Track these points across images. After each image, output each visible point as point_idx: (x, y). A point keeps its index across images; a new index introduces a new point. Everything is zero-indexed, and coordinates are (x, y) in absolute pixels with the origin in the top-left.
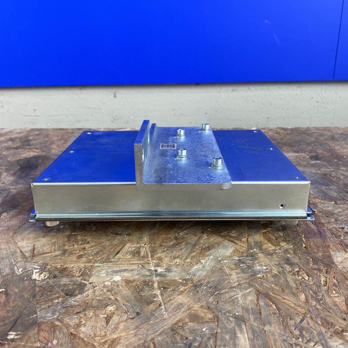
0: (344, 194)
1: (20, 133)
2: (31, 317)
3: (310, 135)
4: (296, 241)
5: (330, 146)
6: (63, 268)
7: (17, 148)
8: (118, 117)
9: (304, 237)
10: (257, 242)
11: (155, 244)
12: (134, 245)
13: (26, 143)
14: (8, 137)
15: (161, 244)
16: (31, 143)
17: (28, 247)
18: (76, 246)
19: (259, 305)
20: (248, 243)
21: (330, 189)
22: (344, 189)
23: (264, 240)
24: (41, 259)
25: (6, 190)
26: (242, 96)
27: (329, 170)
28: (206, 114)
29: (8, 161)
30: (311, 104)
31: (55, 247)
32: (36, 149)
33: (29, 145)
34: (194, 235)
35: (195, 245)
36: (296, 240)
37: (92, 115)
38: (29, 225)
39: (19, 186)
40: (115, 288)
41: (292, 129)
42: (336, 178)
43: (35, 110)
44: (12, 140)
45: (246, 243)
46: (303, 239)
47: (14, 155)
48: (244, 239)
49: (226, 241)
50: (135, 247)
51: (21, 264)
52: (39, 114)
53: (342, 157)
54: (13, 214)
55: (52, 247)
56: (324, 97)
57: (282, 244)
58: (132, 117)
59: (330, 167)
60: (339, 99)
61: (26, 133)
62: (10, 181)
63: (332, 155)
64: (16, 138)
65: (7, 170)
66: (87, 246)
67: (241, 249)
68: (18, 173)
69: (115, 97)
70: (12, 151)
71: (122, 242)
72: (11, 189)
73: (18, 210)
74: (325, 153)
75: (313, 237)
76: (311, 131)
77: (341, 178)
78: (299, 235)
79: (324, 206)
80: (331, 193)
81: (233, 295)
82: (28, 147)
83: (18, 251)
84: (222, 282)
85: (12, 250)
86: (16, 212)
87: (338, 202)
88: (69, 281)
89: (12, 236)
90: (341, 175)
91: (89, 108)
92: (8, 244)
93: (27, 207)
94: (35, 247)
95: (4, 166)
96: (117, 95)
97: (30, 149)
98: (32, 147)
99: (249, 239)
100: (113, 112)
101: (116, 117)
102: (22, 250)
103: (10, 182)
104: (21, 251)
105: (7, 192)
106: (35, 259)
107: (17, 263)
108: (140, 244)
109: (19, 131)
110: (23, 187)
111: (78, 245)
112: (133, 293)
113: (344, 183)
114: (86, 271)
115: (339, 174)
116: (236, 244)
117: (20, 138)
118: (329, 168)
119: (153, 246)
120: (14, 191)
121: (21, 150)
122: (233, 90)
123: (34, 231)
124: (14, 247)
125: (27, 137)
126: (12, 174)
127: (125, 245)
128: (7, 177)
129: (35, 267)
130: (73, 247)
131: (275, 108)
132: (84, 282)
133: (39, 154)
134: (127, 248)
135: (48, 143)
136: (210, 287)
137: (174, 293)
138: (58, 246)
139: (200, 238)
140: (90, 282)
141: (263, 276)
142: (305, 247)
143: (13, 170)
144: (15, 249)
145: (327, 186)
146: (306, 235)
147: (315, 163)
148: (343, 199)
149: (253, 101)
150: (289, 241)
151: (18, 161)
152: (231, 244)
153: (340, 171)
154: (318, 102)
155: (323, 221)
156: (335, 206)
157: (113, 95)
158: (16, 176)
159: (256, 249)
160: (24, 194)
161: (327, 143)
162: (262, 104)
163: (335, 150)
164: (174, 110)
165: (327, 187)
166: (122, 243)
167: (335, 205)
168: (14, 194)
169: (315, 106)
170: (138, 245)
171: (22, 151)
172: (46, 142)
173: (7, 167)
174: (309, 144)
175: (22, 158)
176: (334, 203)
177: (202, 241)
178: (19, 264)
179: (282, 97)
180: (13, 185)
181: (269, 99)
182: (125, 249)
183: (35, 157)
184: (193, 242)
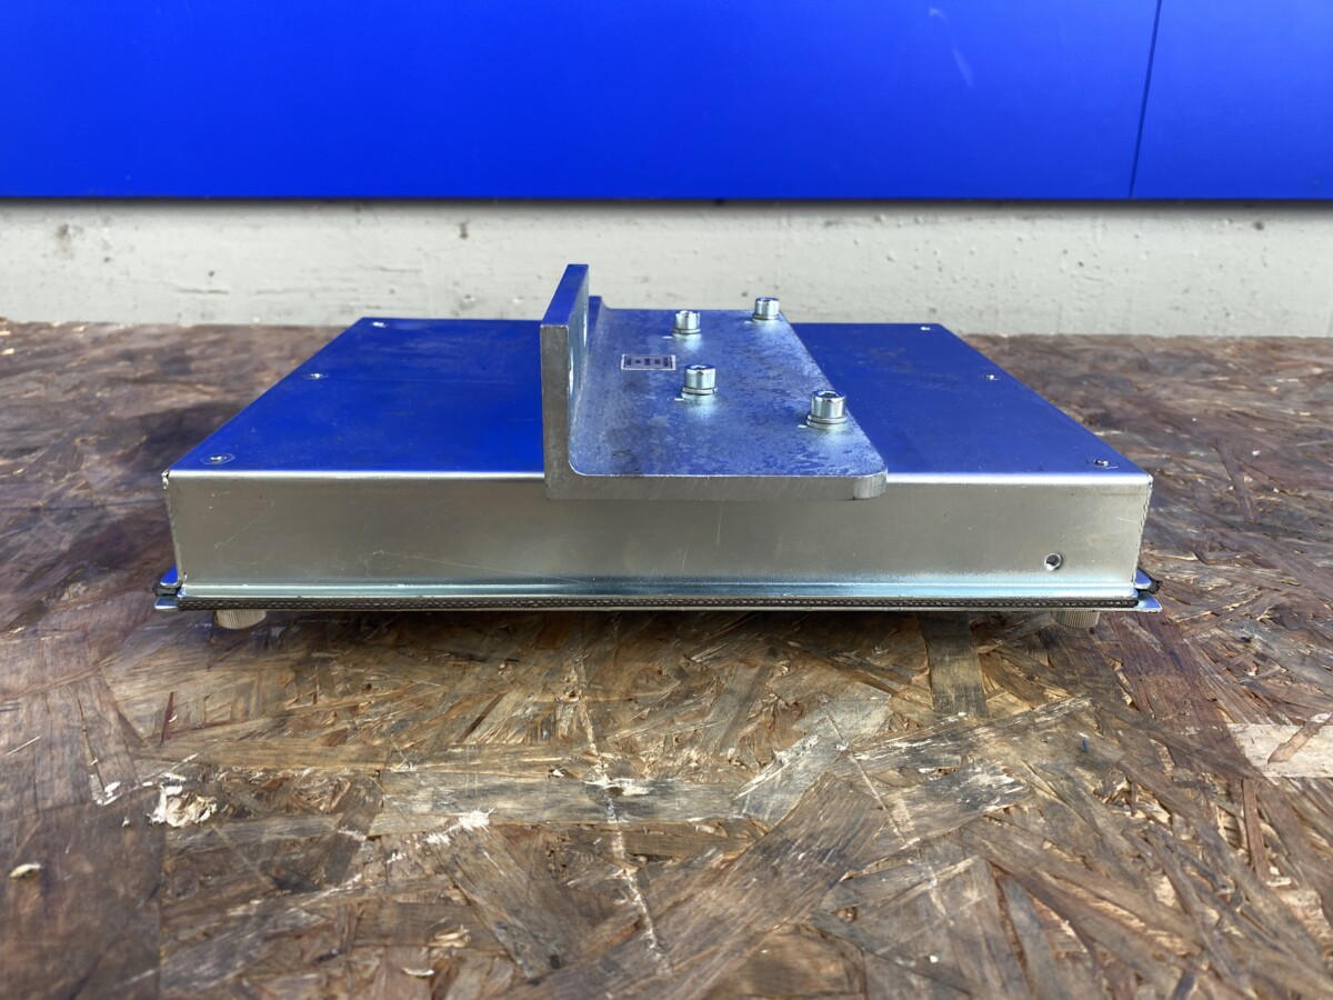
0: (1222, 530)
1: (158, 337)
2: (135, 979)
3: (1074, 356)
4: (1097, 682)
5: (1140, 390)
6: (274, 781)
7: (144, 380)
8: (473, 299)
9: (1123, 671)
10: (966, 688)
11: (607, 692)
12: (535, 699)
13: (176, 367)
14: (119, 348)
15: (628, 692)
16: (193, 366)
17: (148, 701)
18: (323, 700)
19: (1011, 921)
20: (934, 691)
21: (1171, 514)
22: (1217, 515)
23: (986, 679)
24: (195, 745)
25: (92, 507)
26: (856, 243)
27: (1155, 456)
28: (745, 295)
29: (111, 419)
30: (1062, 271)
31: (248, 701)
32: (207, 383)
33: (187, 372)
34: (741, 661)
35: (748, 699)
36: (1097, 678)
37: (392, 292)
38: (160, 625)
39: (138, 496)
40: (466, 860)
41: (1012, 340)
42: (1182, 482)
43: (212, 274)
44: (130, 356)
45: (927, 690)
46: (1121, 676)
47: (128, 401)
48: (919, 678)
49: (858, 683)
50: (535, 704)
51: (117, 767)
52: (224, 288)
53: (1187, 419)
54: (107, 585)
55: (236, 701)
56: (1102, 251)
57: (1054, 694)
58: (516, 301)
59: (1156, 449)
60: (1144, 257)
61: (177, 339)
62: (109, 479)
63: (1154, 414)
64: (143, 352)
65: (101, 447)
66: (363, 700)
67: (913, 712)
68: (140, 457)
69: (464, 236)
70: (125, 390)
71: (491, 685)
72: (110, 505)
73: (126, 575)
74: (1129, 407)
75: (1153, 668)
76: (1073, 345)
77: (1200, 480)
78: (1104, 664)
79: (1167, 569)
80: (1180, 528)
81: (908, 885)
82: (183, 378)
83: (112, 716)
84: (862, 834)
85: (89, 714)
86: (117, 582)
87: (1210, 556)
88: (292, 832)
89: (96, 662)
90: (1198, 472)
91: (384, 270)
92: (76, 691)
93: (158, 565)
94: (175, 702)
95: (94, 433)
96: (471, 231)
97: (188, 383)
98: (193, 378)
99: (937, 677)
100: (456, 284)
101: (466, 301)
102: (125, 712)
103: (110, 483)
104: (122, 718)
105: (96, 514)
106: (172, 748)
107: (101, 761)
108: (554, 693)
109: (155, 331)
110: (154, 498)
111: (331, 695)
112: (533, 879)
113: (1211, 496)
114: (359, 790)
115: (1189, 469)
116: (894, 693)
117: (159, 352)
118: (1154, 453)
119: (601, 699)
120: (118, 511)
121: (155, 387)
122: (828, 224)
123: (177, 644)
124: (97, 703)
125: (180, 347)
126: (120, 456)
127: (500, 697)
128: (101, 468)
129: (167, 775)
130: (315, 702)
131: (955, 281)
132: (349, 833)
133: (217, 398)
134: (509, 708)
135: (248, 368)
136: (819, 852)
137: (687, 876)
138: (258, 700)
139: (765, 673)
140: (372, 833)
141: (1005, 810)
142: (1132, 703)
143: (125, 447)
144: (99, 709)
145: (1162, 506)
146: (1126, 664)
147: (1107, 437)
148: (1223, 547)
149: (889, 259)
150: (1074, 683)
151: (143, 419)
152: (876, 696)
153: (1189, 461)
154: (1081, 264)
155: (1173, 618)
156: (1201, 568)
157: (458, 232)
158: (131, 464)
159: (967, 711)
160: (154, 522)
161: (1130, 381)
162: (916, 268)
163: (1159, 399)
164: (646, 280)
165: (1161, 510)
166: (490, 690)
167: (1201, 564)
168: (119, 522)
169: (1073, 276)
170: (549, 699)
171: (161, 390)
172: (242, 364)
173: (103, 438)
174: (1075, 382)
175: (158, 411)
176: (1195, 558)
177: (771, 684)
178: (108, 766)
179: (974, 249)
180: (117, 493)
181: (935, 253)
182: (501, 711)
183: (202, 409)
184: (742, 688)
